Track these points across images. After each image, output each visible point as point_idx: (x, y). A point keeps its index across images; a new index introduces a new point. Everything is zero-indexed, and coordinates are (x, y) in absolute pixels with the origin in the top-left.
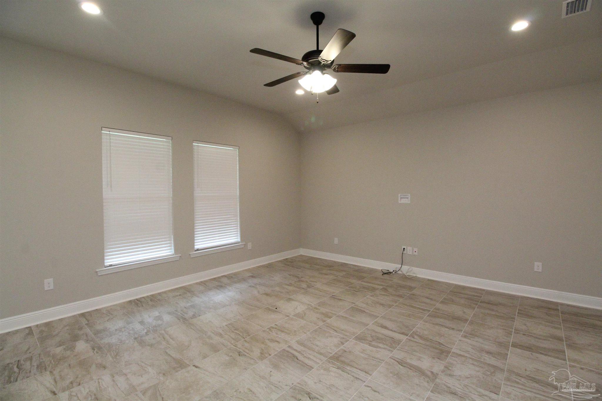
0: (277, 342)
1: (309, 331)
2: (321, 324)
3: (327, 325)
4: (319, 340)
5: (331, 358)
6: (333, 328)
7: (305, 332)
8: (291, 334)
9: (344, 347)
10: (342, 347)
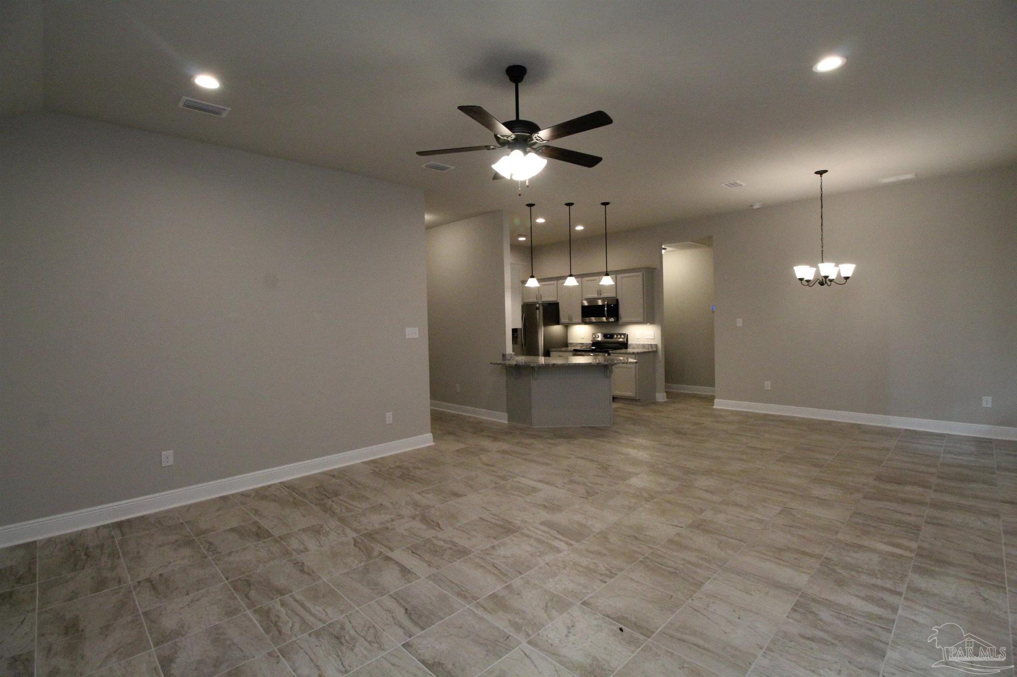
0: (590, 552)
1: (540, 568)
2: (517, 582)
3: (505, 579)
4: (526, 552)
5: (514, 532)
6: (497, 572)
7: (547, 567)
8: (571, 563)
9: (492, 542)
10: (496, 542)
